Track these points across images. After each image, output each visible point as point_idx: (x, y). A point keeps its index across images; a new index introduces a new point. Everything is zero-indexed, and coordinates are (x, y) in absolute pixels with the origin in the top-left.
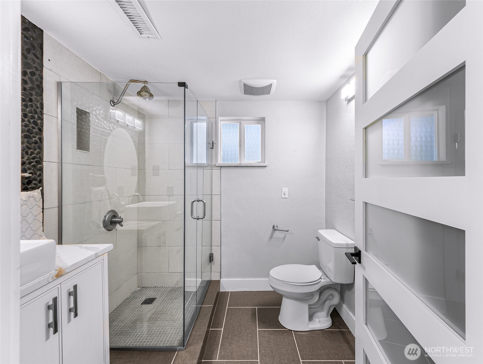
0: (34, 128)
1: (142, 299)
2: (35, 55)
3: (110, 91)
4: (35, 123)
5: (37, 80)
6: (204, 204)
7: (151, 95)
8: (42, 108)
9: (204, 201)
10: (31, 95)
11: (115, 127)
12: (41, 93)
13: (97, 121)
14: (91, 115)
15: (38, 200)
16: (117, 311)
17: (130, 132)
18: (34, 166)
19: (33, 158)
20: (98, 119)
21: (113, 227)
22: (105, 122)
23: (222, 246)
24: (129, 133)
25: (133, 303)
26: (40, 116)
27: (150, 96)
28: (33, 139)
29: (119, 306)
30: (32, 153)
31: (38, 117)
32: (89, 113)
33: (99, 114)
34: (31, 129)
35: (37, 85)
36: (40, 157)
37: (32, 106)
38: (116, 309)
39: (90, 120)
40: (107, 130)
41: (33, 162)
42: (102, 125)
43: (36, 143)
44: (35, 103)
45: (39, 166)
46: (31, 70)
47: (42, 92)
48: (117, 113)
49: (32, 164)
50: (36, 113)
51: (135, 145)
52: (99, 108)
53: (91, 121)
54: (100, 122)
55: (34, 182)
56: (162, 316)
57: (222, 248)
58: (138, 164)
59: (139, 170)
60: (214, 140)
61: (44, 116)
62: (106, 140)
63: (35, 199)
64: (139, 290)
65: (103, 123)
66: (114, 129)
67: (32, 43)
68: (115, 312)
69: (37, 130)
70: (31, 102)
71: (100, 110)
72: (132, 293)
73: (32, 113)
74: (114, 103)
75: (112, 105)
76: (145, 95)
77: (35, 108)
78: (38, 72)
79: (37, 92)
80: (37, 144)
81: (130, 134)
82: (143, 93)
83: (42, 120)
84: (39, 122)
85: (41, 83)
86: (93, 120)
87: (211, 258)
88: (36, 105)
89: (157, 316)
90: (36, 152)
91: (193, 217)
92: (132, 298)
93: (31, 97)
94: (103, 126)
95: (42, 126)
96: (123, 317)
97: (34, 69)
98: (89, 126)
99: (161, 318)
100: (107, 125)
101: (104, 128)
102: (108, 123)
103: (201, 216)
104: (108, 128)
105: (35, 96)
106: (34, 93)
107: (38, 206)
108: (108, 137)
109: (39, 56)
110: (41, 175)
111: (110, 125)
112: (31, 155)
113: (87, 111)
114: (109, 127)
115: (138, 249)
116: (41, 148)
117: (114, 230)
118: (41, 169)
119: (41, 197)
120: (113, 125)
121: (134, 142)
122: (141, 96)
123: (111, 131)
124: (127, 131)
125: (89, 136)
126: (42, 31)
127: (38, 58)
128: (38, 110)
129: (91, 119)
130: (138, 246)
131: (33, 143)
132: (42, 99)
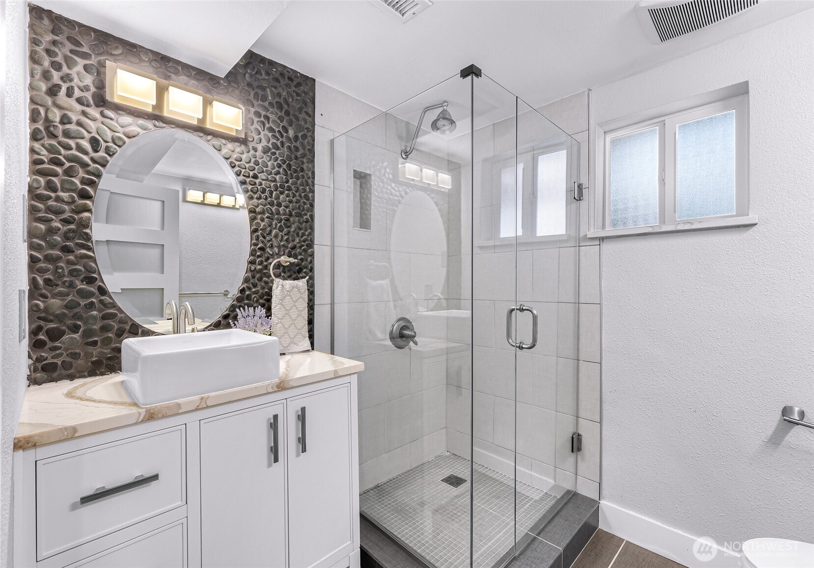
0: (305, 203)
1: (446, 472)
2: (307, 113)
3: (400, 137)
4: (306, 197)
5: (308, 143)
6: (535, 318)
7: (452, 122)
8: (314, 178)
9: (535, 312)
10: (303, 163)
11: (408, 191)
12: (312, 158)
13: (381, 184)
14: (373, 178)
15: (302, 291)
16: (409, 474)
17: (433, 195)
18: (305, 250)
19: (304, 241)
20: (383, 182)
21: (404, 343)
22: (393, 185)
23: (604, 423)
24: (431, 198)
25: (432, 472)
26: (311, 187)
27: (452, 124)
28: (304, 217)
29: (414, 468)
30: (303, 235)
31: (310, 189)
32: (370, 175)
33: (384, 175)
34: (302, 204)
35: (309, 149)
36: (311, 238)
37: (303, 177)
38: (408, 471)
39: (371, 185)
40: (396, 196)
41: (303, 246)
42: (388, 190)
43: (307, 222)
44: (307, 172)
45: (309, 251)
46: (302, 133)
47: (314, 157)
48: (410, 168)
49: (303, 248)
50: (308, 185)
51: (442, 216)
52: (385, 164)
53: (374, 187)
54: (386, 186)
55: (304, 270)
56: (463, 516)
57: (604, 427)
58: (448, 247)
59: (449, 256)
60: (584, 181)
61: (316, 186)
62: (394, 211)
63: (299, 290)
64: (447, 457)
65: (389, 187)
66: (406, 193)
67: (303, 100)
68: (406, 476)
69: (309, 206)
70: (302, 172)
71: (385, 168)
72: (437, 458)
73: (303, 185)
74: (406, 154)
75: (404, 156)
76: (444, 125)
77: (306, 179)
78: (310, 134)
79: (309, 158)
80: (309, 223)
81: (433, 198)
82: (441, 123)
83: (313, 192)
84: (310, 195)
85: (313, 146)
86: (375, 185)
87: (576, 444)
88: (307, 174)
89: (455, 512)
90: (307, 233)
91: (510, 341)
92: (433, 465)
93: (302, 166)
94: (390, 191)
95: (313, 200)
96: (412, 489)
97: (306, 131)
98: (371, 194)
99: (460, 518)
100: (396, 189)
101: (391, 194)
102: (397, 185)
103: (528, 342)
104: (397, 194)
105: (306, 164)
106: (305, 160)
107: (304, 299)
108: (397, 206)
109: (310, 113)
110: (312, 262)
111: (401, 189)
112: (302, 237)
113: (368, 172)
114: (399, 191)
115: (447, 387)
116: (312, 228)
117: (406, 349)
118: (312, 255)
119: (306, 288)
120: (404, 187)
121: (440, 210)
122: (438, 129)
123: (402, 197)
124: (429, 195)
125: (371, 208)
126: (314, 80)
127: (310, 116)
128: (310, 181)
129: (372, 183)
130: (447, 383)
131: (303, 222)
132: (314, 167)
